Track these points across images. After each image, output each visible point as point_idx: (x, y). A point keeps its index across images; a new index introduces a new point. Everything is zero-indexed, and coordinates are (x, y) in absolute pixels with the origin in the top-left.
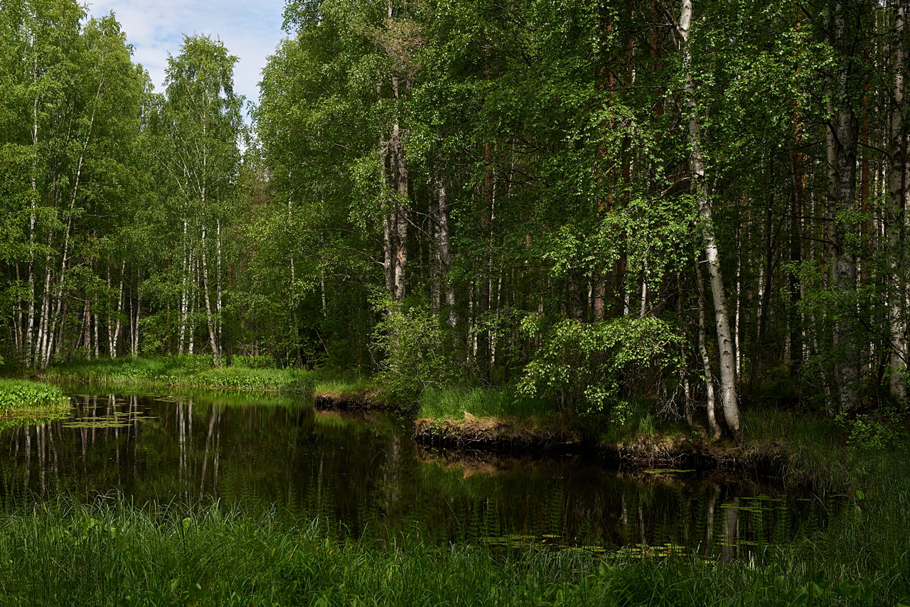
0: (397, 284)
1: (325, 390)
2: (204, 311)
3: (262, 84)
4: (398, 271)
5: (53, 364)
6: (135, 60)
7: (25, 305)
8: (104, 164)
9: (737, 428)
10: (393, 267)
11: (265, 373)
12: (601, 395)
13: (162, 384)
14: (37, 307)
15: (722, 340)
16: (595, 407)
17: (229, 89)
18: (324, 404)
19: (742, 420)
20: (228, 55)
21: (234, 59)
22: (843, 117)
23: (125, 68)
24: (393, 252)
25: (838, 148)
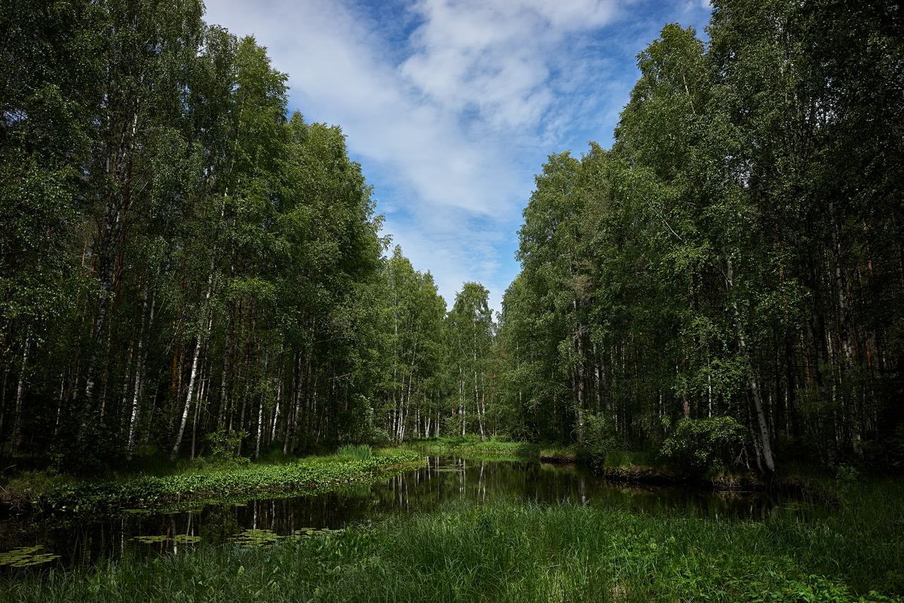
0: (580, 399)
1: (544, 453)
2: (476, 413)
3: (502, 303)
4: (580, 393)
5: (404, 441)
6: (439, 293)
7: (392, 412)
8: (427, 343)
9: (773, 470)
10: (577, 391)
11: (509, 444)
12: (704, 455)
13: (458, 451)
14: (398, 413)
15: (762, 427)
16: (702, 460)
17: (485, 306)
18: (545, 460)
19: (776, 467)
20: (485, 289)
21: (488, 292)
22: (815, 317)
23: (434, 297)
24: (577, 383)
25: (814, 332)
